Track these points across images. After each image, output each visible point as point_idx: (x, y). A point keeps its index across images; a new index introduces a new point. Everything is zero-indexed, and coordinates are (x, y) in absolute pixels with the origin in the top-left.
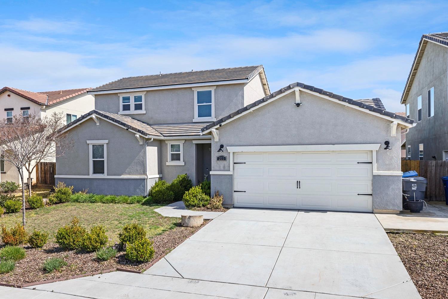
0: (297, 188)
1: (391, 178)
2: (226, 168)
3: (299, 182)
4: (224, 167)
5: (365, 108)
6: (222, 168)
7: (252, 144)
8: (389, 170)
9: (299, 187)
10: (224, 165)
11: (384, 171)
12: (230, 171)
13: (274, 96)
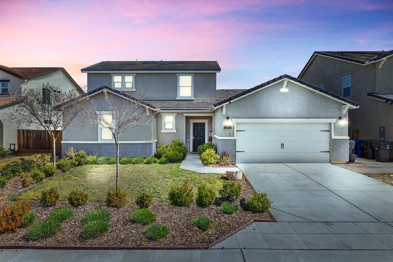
0: (282, 148)
1: (342, 141)
2: (231, 134)
3: (283, 144)
4: (229, 134)
5: (330, 95)
6: (228, 134)
7: (251, 117)
8: (341, 135)
9: (282, 147)
10: (230, 132)
11: (338, 136)
12: (234, 136)
13: (270, 83)
